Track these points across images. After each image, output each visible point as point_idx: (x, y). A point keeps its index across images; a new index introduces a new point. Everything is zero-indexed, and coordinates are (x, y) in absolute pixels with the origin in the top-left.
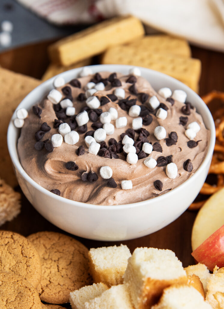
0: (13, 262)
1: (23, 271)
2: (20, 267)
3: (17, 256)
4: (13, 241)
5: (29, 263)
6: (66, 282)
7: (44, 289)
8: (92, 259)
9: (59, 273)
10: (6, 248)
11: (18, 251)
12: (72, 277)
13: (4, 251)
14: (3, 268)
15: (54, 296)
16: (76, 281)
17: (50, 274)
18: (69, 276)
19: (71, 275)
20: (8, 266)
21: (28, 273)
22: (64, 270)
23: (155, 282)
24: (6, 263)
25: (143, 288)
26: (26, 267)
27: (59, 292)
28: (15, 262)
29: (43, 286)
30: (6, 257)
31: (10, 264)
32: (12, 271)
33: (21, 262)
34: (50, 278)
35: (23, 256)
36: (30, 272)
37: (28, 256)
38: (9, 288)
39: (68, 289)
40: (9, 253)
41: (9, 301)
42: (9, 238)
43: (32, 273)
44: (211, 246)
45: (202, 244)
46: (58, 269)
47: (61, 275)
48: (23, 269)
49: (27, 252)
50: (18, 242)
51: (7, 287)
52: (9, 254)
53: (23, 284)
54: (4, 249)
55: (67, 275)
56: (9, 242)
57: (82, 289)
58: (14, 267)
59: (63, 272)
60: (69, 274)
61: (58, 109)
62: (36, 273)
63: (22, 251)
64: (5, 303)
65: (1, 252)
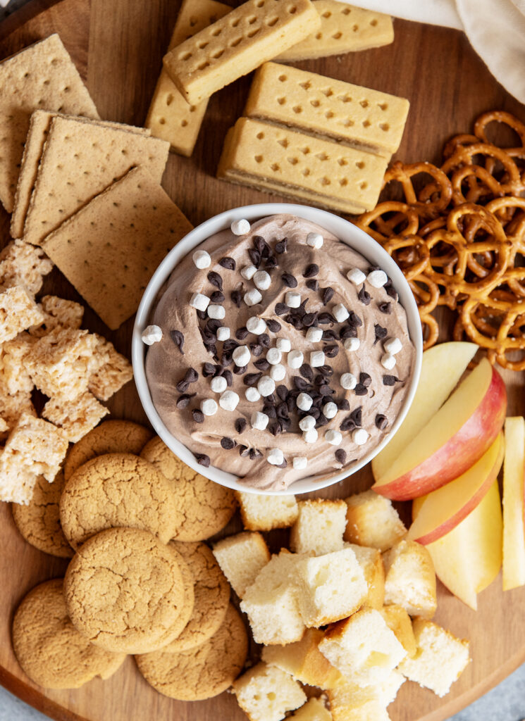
0: (140, 507)
3: (145, 499)
4: (138, 476)
5: (161, 510)
6: (206, 514)
7: (179, 531)
9: (195, 498)
10: (130, 486)
11: (146, 491)
12: (213, 504)
13: (127, 491)
16: (217, 508)
18: (210, 503)
19: (211, 500)
20: (134, 513)
22: (202, 494)
26: (157, 515)
28: (143, 507)
30: (130, 498)
31: (137, 510)
32: (140, 519)
33: (151, 508)
35: (153, 498)
37: (159, 500)
39: (208, 525)
40: (134, 492)
41: (143, 580)
42: (132, 471)
46: (195, 493)
47: (199, 502)
48: (153, 518)
49: (158, 494)
50: (145, 479)
51: (138, 558)
54: (127, 487)
55: (206, 501)
56: (132, 478)
58: (142, 514)
60: (209, 498)
61: (203, 316)
63: (151, 492)
64: (138, 582)
65: (122, 491)
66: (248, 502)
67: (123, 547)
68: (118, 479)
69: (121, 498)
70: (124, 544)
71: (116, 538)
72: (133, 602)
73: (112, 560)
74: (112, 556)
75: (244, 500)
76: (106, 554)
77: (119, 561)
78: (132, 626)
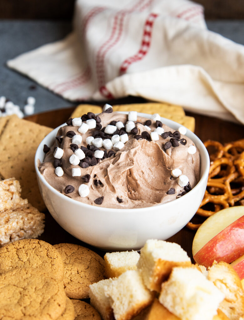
0: (40, 262)
1: (48, 269)
2: (46, 266)
3: (43, 258)
4: (39, 246)
5: (54, 263)
7: (66, 285)
8: (108, 260)
9: (79, 274)
10: (34, 252)
11: (44, 253)
12: (90, 278)
13: (32, 254)
14: (32, 266)
15: (75, 291)
17: (71, 275)
18: (87, 277)
19: (89, 276)
21: (52, 270)
22: (83, 273)
23: (166, 263)
24: (34, 263)
25: (154, 268)
26: (51, 266)
27: (79, 288)
28: (41, 262)
29: (65, 283)
30: (34, 258)
31: (37, 264)
33: (47, 262)
34: (71, 278)
35: (48, 257)
36: (54, 270)
37: (52, 258)
38: (37, 279)
41: (37, 289)
42: (36, 243)
43: (56, 270)
44: (210, 250)
45: (202, 248)
46: (78, 272)
47: (80, 276)
48: (48, 267)
49: (52, 254)
50: (44, 247)
51: (35, 278)
52: (36, 256)
53: (49, 276)
54: (32, 252)
55: (85, 276)
56: (36, 247)
57: (100, 283)
58: (41, 266)
59: (82, 274)
62: (59, 270)
63: (47, 254)
64: (34, 290)
65: (29, 254)
66: (111, 260)
67: (25, 273)
68: (26, 248)
69: (28, 258)
70: (26, 271)
71: (21, 269)
72: (29, 301)
73: (17, 280)
74: (17, 278)
75: (109, 258)
76: (13, 277)
77: (22, 280)
78: (27, 313)
